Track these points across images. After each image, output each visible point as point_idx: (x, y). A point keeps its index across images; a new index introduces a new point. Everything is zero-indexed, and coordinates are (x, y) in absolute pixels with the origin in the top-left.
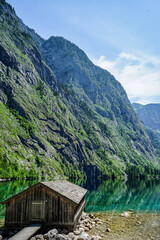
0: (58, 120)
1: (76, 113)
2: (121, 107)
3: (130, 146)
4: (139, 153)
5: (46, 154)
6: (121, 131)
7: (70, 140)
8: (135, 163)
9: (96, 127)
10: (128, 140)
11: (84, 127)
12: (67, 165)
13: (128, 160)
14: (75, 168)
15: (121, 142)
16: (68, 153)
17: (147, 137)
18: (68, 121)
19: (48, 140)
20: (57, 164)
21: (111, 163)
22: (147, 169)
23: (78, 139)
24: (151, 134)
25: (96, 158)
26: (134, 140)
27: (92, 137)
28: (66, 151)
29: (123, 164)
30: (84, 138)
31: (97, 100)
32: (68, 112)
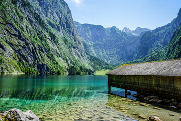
0: (16, 26)
1: (31, 22)
2: (66, 23)
3: (71, 52)
4: (77, 58)
5: (5, 53)
6: (65, 41)
7: (27, 44)
8: (74, 64)
9: (47, 36)
10: (70, 47)
11: (38, 34)
12: (23, 63)
13: (69, 62)
14: (30, 66)
15: (65, 49)
16: (24, 54)
17: (83, 46)
18: (24, 28)
19: (7, 42)
20: (15, 62)
21: (57, 63)
22: (81, 68)
23: (33, 44)
24: (85, 45)
25: (47, 59)
26: (74, 48)
27: (43, 43)
28: (23, 52)
29: (65, 65)
30: (38, 43)
31: (49, 14)
32: (24, 20)
